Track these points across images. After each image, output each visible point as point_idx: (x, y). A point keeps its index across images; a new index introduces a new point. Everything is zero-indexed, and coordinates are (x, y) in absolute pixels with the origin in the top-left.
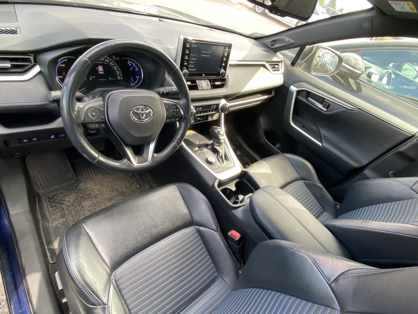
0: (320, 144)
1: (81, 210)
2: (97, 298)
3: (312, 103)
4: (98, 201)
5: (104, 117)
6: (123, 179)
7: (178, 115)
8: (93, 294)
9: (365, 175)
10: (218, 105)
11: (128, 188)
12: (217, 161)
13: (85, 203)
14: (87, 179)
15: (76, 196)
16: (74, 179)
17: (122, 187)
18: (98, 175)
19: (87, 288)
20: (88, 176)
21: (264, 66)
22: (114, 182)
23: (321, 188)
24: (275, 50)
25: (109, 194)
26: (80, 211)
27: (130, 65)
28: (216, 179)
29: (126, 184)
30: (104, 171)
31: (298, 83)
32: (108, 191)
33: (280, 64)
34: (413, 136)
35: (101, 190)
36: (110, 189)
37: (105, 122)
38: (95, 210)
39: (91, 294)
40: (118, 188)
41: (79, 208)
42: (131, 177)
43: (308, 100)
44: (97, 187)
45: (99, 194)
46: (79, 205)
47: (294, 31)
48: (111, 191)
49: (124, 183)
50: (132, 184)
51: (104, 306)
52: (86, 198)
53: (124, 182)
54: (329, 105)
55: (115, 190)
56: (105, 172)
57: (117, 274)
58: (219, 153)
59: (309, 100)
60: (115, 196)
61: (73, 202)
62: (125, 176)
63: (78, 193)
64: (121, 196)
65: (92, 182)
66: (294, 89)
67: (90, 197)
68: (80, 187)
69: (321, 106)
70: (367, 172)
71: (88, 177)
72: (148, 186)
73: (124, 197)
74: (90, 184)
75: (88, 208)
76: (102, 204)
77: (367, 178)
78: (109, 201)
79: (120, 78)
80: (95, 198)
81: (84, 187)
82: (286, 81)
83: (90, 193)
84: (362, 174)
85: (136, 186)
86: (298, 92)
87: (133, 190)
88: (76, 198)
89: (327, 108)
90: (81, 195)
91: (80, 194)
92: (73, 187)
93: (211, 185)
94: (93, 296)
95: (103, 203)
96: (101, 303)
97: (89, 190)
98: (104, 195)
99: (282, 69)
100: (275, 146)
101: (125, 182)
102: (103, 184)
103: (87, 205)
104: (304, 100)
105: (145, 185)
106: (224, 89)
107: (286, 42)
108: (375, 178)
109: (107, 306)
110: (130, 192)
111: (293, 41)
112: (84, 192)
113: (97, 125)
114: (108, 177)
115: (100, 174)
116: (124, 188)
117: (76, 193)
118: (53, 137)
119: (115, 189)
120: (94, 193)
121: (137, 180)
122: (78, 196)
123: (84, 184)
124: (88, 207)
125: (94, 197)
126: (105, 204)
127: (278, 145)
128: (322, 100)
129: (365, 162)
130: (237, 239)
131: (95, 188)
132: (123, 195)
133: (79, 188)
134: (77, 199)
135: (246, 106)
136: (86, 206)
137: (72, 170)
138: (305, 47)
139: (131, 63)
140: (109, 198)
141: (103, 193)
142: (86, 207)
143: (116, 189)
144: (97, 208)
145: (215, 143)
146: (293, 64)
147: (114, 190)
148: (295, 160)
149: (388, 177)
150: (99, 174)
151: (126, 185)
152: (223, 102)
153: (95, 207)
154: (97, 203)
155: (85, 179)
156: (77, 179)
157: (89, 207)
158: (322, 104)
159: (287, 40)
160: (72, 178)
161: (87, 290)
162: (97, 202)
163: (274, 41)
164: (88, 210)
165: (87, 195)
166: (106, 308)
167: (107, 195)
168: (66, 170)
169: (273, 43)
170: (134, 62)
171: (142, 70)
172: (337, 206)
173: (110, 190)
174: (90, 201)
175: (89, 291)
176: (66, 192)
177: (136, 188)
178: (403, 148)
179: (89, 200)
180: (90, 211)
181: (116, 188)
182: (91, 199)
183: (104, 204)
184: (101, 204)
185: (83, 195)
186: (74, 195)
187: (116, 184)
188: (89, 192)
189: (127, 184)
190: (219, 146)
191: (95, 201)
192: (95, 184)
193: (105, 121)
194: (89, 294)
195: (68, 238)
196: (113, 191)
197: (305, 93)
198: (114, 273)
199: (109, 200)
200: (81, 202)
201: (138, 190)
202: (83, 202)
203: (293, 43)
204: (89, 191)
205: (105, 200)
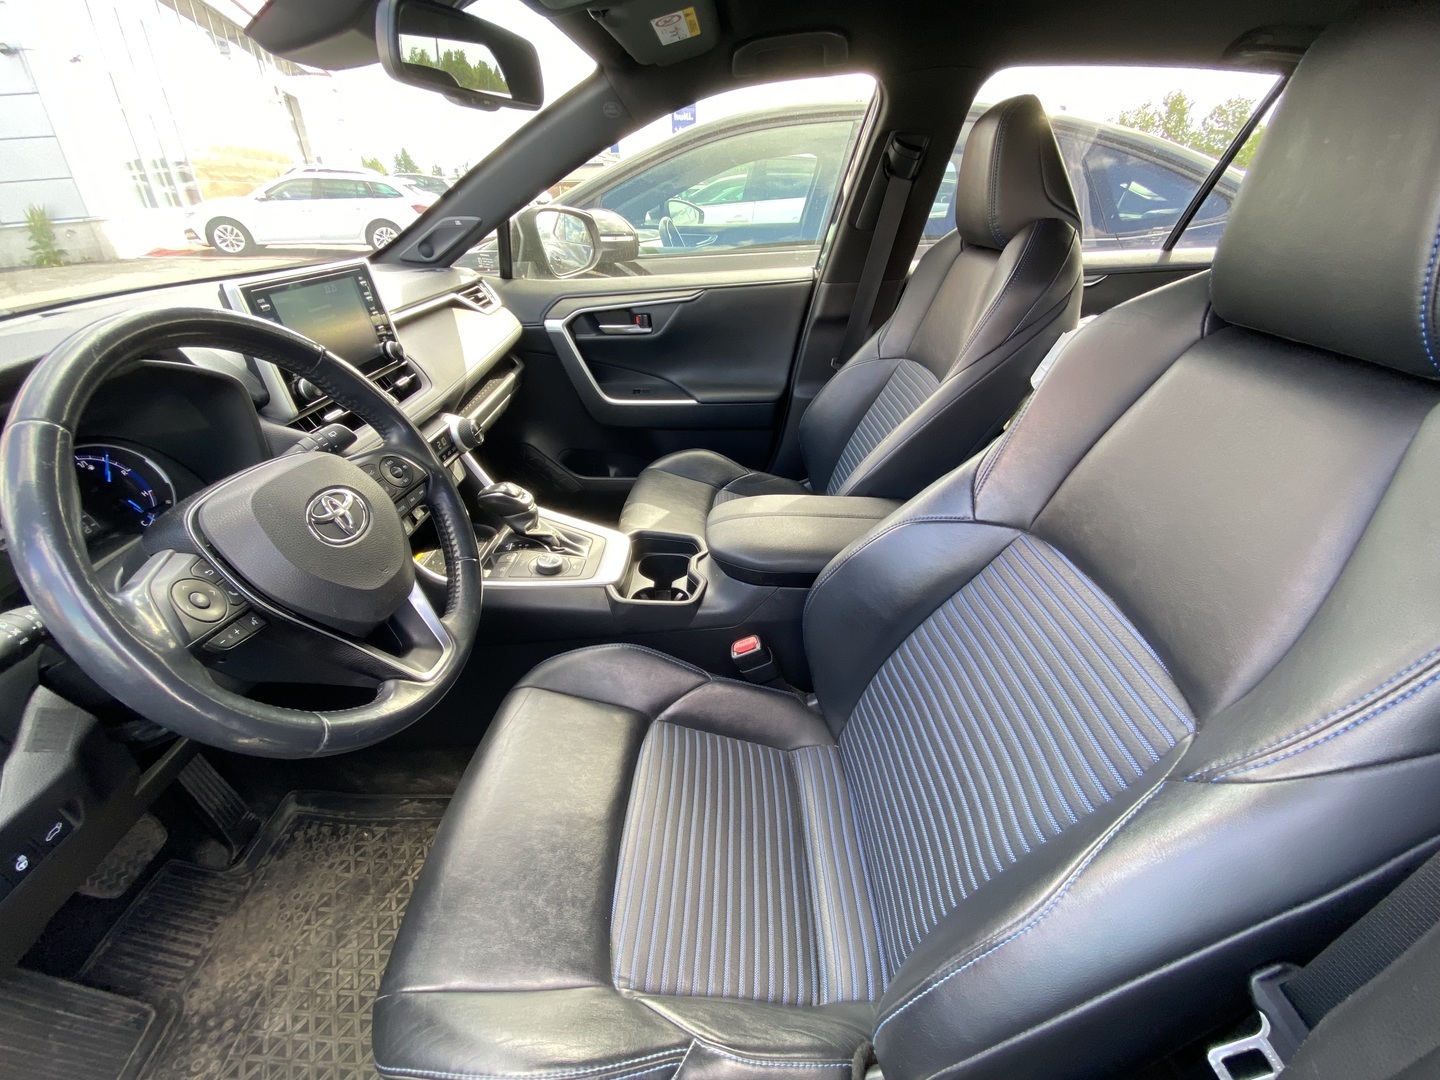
0: (693, 402)
1: (282, 1052)
2: (661, 1054)
3: (615, 332)
4: (308, 978)
5: (236, 594)
6: (313, 860)
7: (417, 477)
8: (643, 1059)
9: (801, 400)
10: (447, 433)
11: (357, 863)
12: (566, 557)
13: (269, 1026)
14: (190, 971)
15: (211, 1046)
16: (146, 1014)
17: (338, 879)
18: (215, 930)
19: (617, 1065)
20: (187, 962)
21: (455, 304)
22: (294, 892)
23: (760, 477)
24: (443, 261)
25: (318, 933)
26: (281, 1058)
27: (91, 468)
28: (605, 588)
29: (338, 860)
30: (226, 901)
31: (554, 308)
32: (306, 928)
33: (481, 286)
34: (814, 281)
35: (277, 948)
36: (304, 919)
37: (250, 610)
38: (324, 1007)
39: (640, 1063)
40: (331, 891)
41: (268, 1057)
42: (335, 833)
43: (601, 332)
44: (255, 958)
45: (287, 963)
46: (258, 1051)
47: (461, 195)
48: (313, 917)
49: (330, 867)
50: (360, 844)
51: (691, 1048)
52: (256, 1015)
53: (327, 864)
54: (649, 316)
55: (326, 904)
56: (233, 900)
57: (623, 974)
58: (549, 540)
59: (606, 332)
60: (344, 917)
61: (222, 1069)
62: (311, 847)
63: (210, 1030)
64: (361, 899)
65: (219, 964)
66: (554, 325)
67: (264, 998)
68: (197, 1013)
69: (636, 329)
70: (798, 393)
71: (191, 963)
72: (412, 801)
73: (372, 891)
74: (221, 971)
75: (299, 1026)
76: (328, 970)
77: (807, 402)
78: (340, 945)
79: (90, 527)
80: (285, 981)
81: (208, 999)
82: (525, 320)
83: (251, 989)
84: (794, 402)
85: (374, 837)
86: (570, 326)
87: (381, 852)
88: (218, 1048)
89: (650, 325)
90: (229, 1024)
91: (220, 1025)
92: (169, 1035)
93: (607, 608)
94: (647, 1061)
95: (330, 965)
96: (679, 1050)
97: (238, 986)
98: (308, 948)
99: (492, 296)
100: (608, 475)
101: (331, 860)
102: (263, 932)
103: (282, 1024)
104: (593, 336)
105: (400, 809)
106: (426, 390)
107: (458, 228)
108: (816, 392)
109: (695, 1040)
110: (376, 864)
111: (477, 219)
112: (228, 1008)
113: (237, 632)
114: (260, 902)
115: (220, 919)
116: (346, 875)
117: (202, 1041)
118: (22, 864)
119: (322, 902)
120: (263, 979)
121: (359, 824)
122: (220, 1039)
123: (198, 993)
124: (293, 1025)
125: (279, 983)
126: (338, 961)
127: (612, 471)
128: (627, 315)
129: (782, 377)
130: (758, 647)
131: (249, 964)
132: (366, 890)
133: (195, 1020)
134: (230, 1046)
135: (493, 417)
136: (283, 1029)
137: (108, 996)
138: (508, 223)
139: (89, 462)
140: (330, 940)
141: (294, 948)
142: (289, 1030)
143: (326, 899)
144: (323, 997)
145: (519, 526)
146: (507, 275)
147: (321, 909)
148: (678, 462)
149: (833, 372)
150: (216, 924)
151: (342, 863)
152: (452, 422)
153: (319, 999)
154: (308, 986)
155: (183, 983)
156: (155, 1007)
157: (295, 1020)
158: (633, 322)
159: (458, 223)
160: (136, 1016)
161: (620, 1068)
162: (307, 984)
163: (425, 242)
164: (305, 1029)
165: (251, 1003)
166: (699, 1043)
167: (314, 939)
168: (89, 1016)
169: (425, 248)
170: (99, 452)
171: (148, 462)
172: (805, 485)
173: (308, 922)
174: (278, 1006)
175: (627, 1066)
176: (166, 1070)
177: (383, 839)
178: (817, 310)
179: (276, 1006)
180: (311, 1026)
181: (322, 897)
182: (276, 1000)
183: (334, 963)
184: (325, 974)
185: (236, 1016)
186: (204, 1048)
187: (308, 893)
188: (244, 992)
189: (344, 857)
190: (535, 525)
191: (295, 988)
192: (236, 956)
193: (249, 603)
194: (635, 1071)
195: (413, 1055)
196: (320, 914)
197: (583, 321)
198: (615, 982)
199: (338, 942)
200: (255, 1038)
201: (395, 838)
202: (259, 1033)
203: (480, 224)
204: (241, 988)
205: (324, 954)
